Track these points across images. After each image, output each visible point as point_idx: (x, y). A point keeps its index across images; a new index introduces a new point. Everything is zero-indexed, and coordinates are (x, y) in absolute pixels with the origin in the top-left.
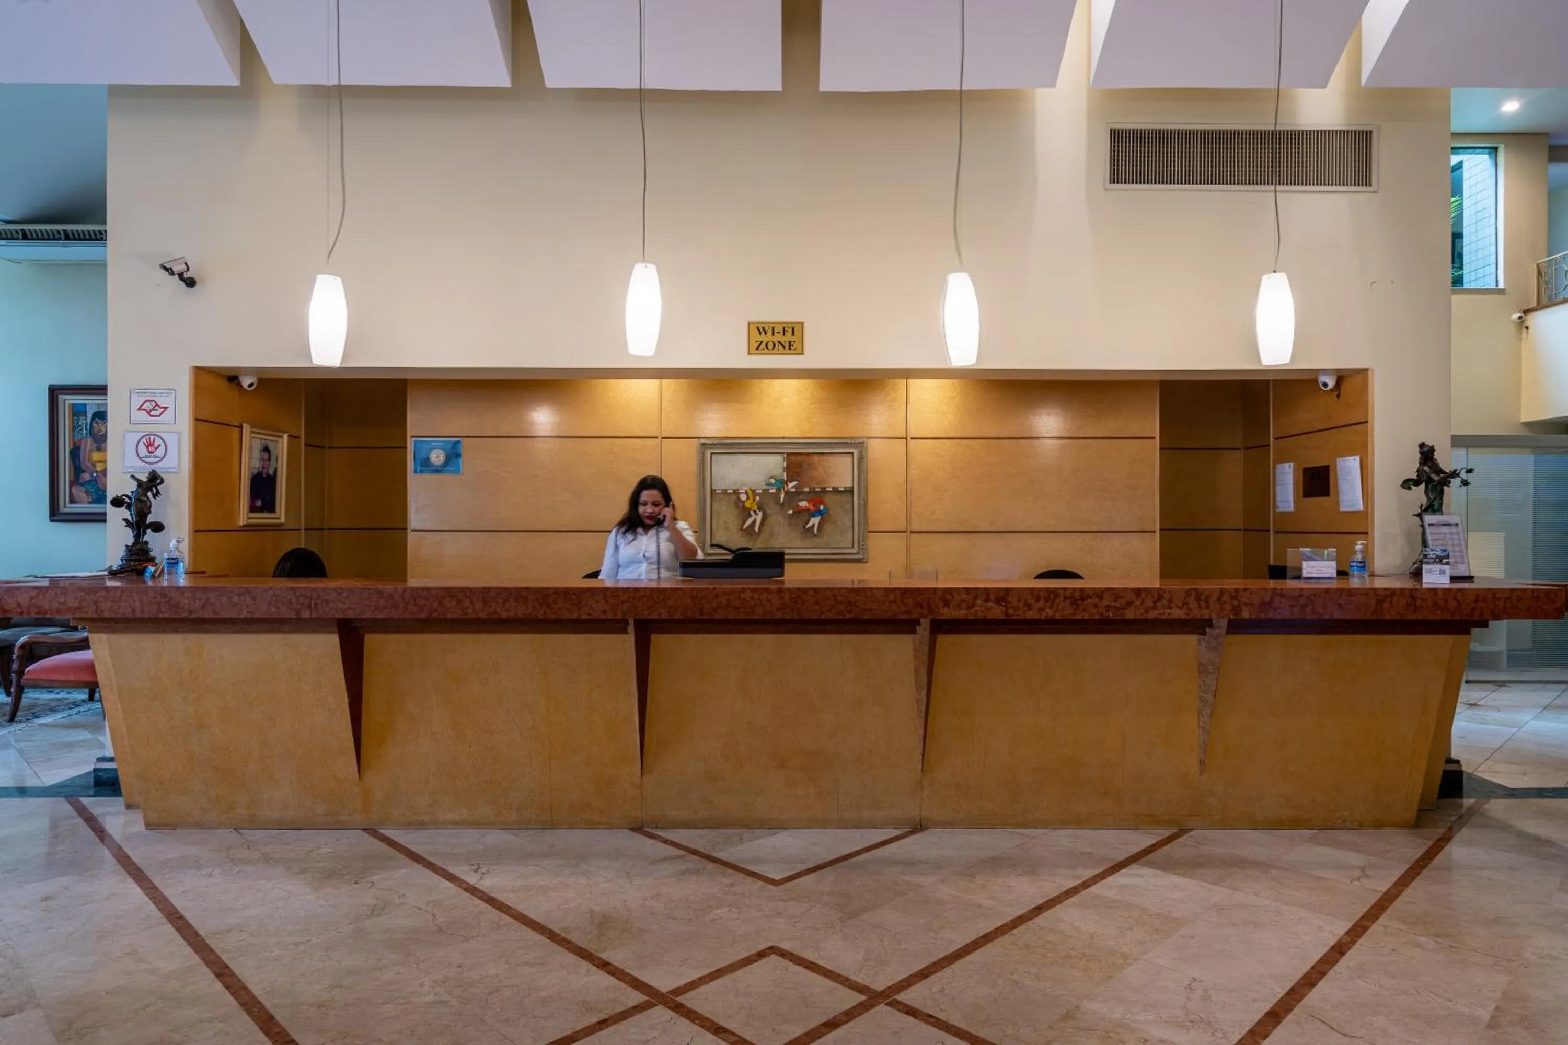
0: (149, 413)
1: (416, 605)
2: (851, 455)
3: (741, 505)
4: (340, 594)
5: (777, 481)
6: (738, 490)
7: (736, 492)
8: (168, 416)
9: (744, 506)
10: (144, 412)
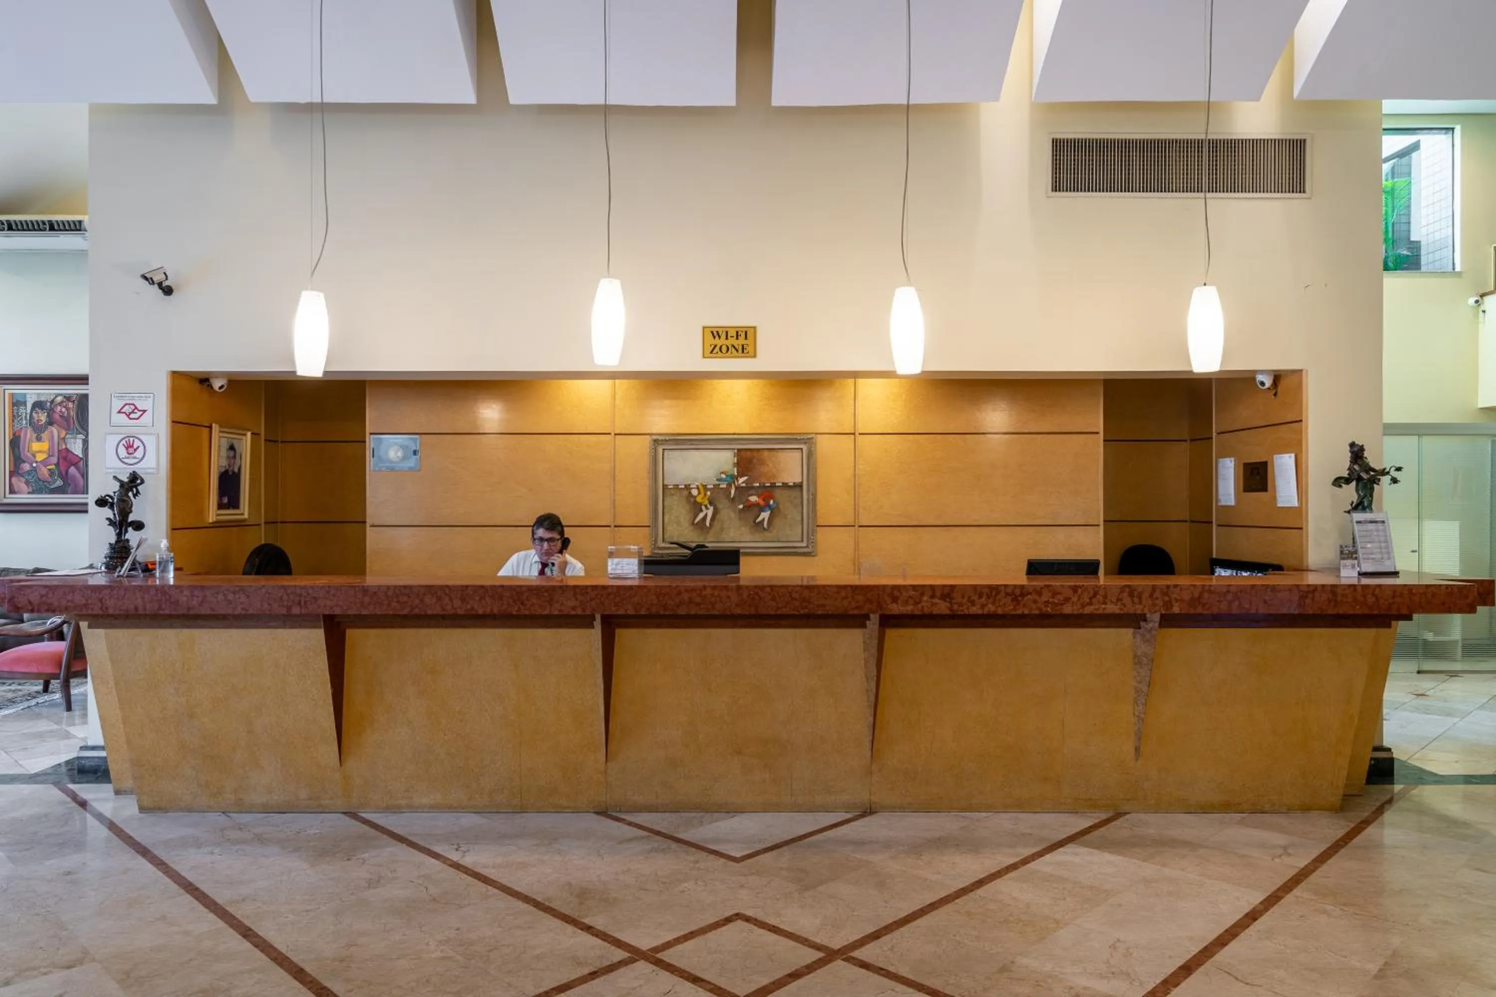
0: (128, 416)
1: (398, 602)
2: (800, 451)
3: (692, 500)
4: (328, 592)
5: (727, 476)
6: (689, 485)
7: (688, 487)
8: (146, 419)
9: (695, 501)
10: (124, 414)
